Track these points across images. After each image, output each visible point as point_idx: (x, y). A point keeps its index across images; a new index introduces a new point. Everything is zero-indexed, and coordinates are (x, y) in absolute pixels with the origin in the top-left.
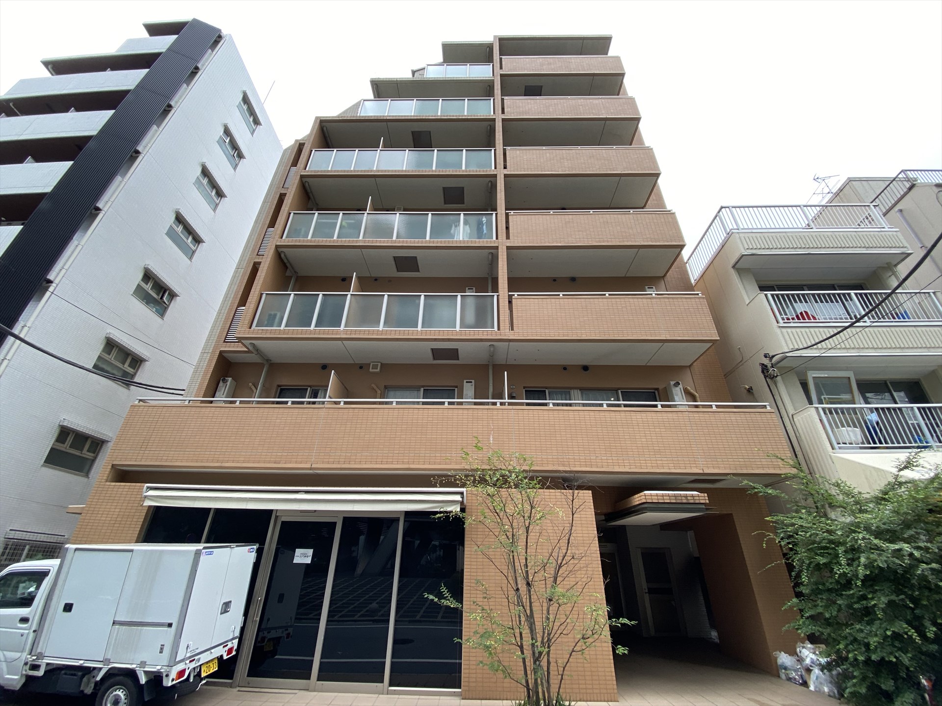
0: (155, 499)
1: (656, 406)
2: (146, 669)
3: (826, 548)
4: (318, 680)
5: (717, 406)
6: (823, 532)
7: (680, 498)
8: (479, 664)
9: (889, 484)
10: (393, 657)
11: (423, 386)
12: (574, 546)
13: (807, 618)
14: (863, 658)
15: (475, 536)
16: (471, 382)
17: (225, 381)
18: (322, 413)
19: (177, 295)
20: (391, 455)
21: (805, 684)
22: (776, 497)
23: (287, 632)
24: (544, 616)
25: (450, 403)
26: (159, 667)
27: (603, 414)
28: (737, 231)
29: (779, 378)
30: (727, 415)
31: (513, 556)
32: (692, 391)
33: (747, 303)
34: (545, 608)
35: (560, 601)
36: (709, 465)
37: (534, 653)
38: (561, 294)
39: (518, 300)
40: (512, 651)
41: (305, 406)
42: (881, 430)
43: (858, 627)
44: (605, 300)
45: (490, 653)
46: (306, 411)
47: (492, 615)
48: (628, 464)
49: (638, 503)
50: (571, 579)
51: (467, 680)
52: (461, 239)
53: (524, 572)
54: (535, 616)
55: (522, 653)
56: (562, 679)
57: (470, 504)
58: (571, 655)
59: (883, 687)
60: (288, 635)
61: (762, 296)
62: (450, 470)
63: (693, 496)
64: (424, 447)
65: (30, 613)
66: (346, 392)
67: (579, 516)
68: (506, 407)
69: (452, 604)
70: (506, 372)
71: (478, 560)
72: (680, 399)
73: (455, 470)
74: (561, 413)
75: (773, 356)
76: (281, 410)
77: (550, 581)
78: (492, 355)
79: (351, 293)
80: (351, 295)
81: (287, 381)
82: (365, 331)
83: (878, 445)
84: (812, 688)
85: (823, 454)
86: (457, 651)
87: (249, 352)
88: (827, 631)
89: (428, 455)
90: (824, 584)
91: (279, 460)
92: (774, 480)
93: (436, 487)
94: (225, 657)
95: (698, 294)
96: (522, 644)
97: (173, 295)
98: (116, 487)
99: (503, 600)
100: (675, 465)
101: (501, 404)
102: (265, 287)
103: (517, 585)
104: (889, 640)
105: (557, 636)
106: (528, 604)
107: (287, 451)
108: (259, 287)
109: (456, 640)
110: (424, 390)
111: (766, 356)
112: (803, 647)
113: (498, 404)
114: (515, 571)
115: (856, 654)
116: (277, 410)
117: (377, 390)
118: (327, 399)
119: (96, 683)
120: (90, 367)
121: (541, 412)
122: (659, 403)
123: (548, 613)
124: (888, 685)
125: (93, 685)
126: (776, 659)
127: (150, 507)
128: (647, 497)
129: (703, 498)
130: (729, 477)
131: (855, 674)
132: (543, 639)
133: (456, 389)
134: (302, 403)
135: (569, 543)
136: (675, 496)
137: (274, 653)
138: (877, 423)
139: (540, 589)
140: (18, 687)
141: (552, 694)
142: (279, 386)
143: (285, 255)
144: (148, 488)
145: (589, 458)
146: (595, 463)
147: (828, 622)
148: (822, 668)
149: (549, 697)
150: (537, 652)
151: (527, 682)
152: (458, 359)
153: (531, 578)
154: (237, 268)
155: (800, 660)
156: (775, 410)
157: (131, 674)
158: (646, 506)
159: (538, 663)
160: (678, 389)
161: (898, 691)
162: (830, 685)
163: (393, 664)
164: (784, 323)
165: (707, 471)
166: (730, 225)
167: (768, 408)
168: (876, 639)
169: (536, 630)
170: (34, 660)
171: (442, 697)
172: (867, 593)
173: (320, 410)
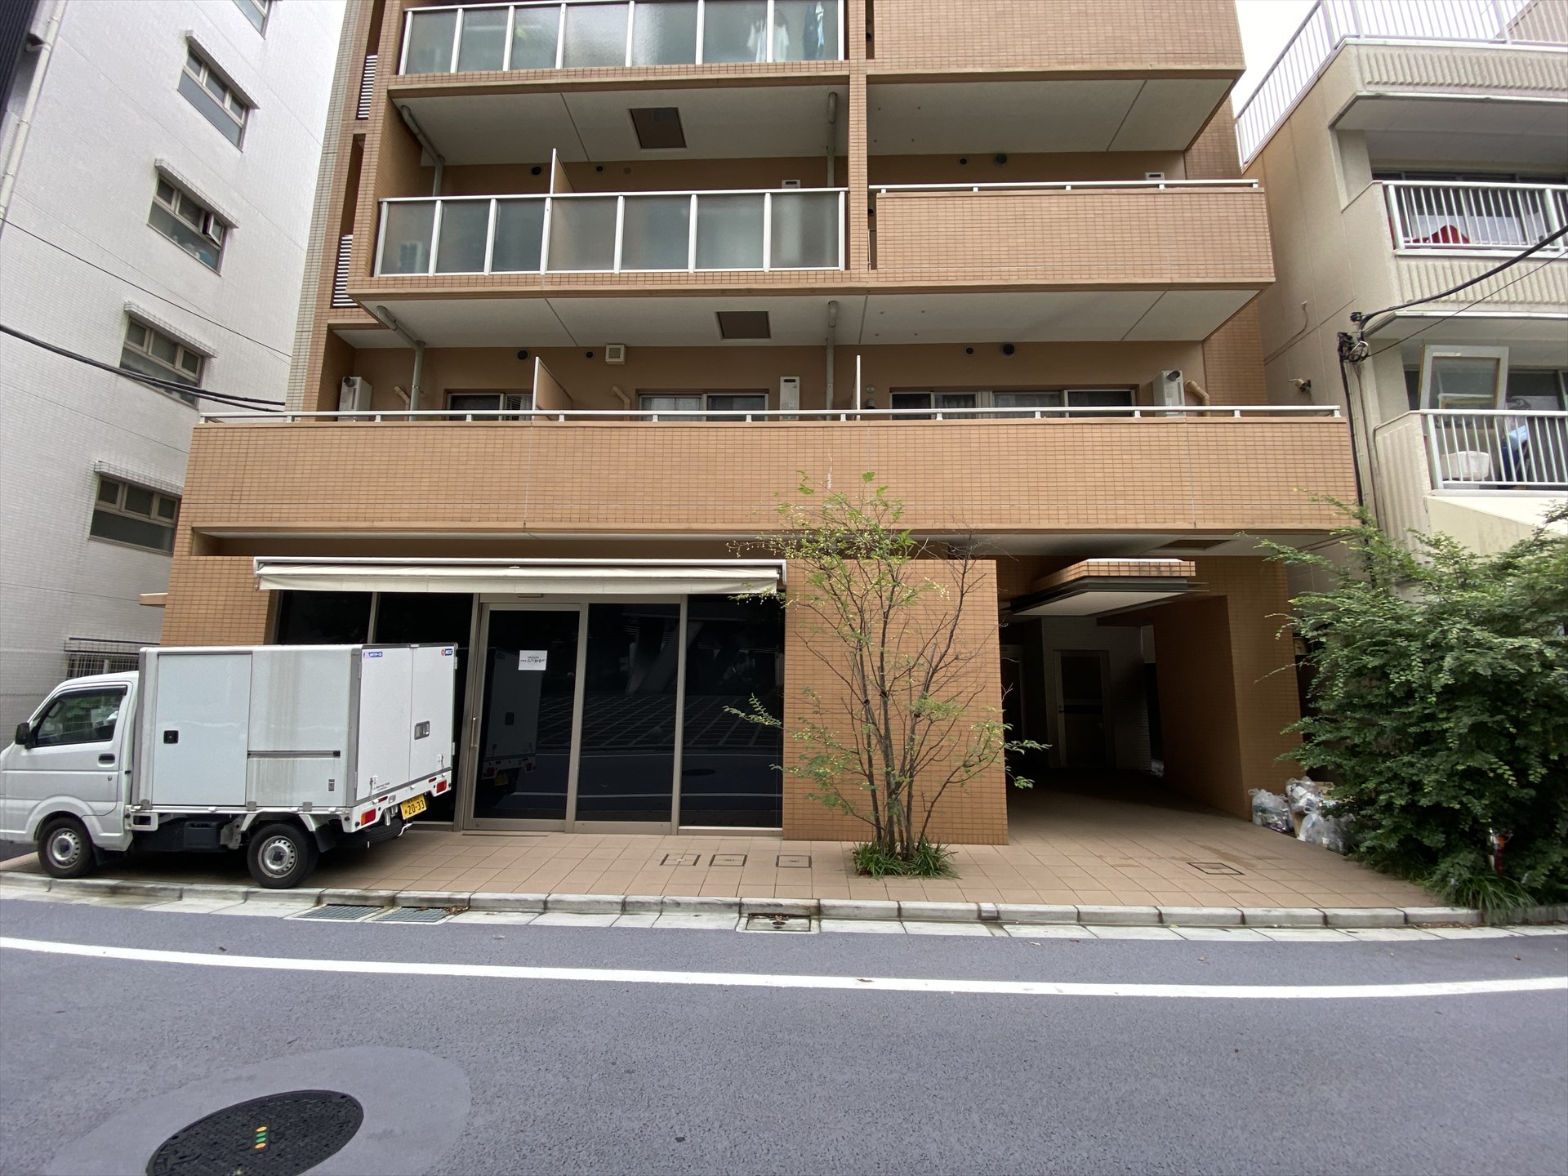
0: (278, 580)
1: (1131, 414)
2: (313, 812)
3: (1384, 643)
4: (577, 819)
5: (1243, 413)
6: (1386, 619)
7: (1148, 569)
8: (807, 798)
9: (1521, 545)
10: (683, 790)
11: (706, 391)
12: (959, 642)
13: (1318, 745)
14: (1403, 803)
15: (802, 630)
16: (794, 381)
17: (351, 384)
18: (529, 435)
19: (233, 226)
20: (658, 507)
21: (1291, 832)
22: (1316, 565)
23: (526, 762)
24: (907, 737)
25: (755, 418)
26: (333, 809)
27: (1033, 431)
28: (1355, 41)
29: (1368, 362)
30: (1258, 429)
31: (861, 656)
32: (1199, 389)
33: (1343, 207)
34: (908, 728)
35: (934, 718)
36: (1207, 517)
37: (889, 784)
38: (976, 186)
39: (889, 202)
40: (856, 781)
41: (500, 422)
42: (1527, 456)
43: (1406, 759)
44: (1064, 200)
45: (825, 784)
46: (500, 432)
47: (827, 735)
48: (1066, 517)
49: (1073, 578)
50: (950, 689)
51: (789, 816)
52: (770, 60)
53: (878, 677)
54: (892, 737)
55: (872, 783)
56: (929, 816)
57: (794, 584)
58: (944, 786)
59: (1426, 842)
60: (529, 765)
61: (1377, 189)
62: (758, 531)
63: (1170, 566)
64: (714, 494)
65: (113, 747)
66: (566, 398)
67: (971, 599)
68: (859, 422)
69: (766, 720)
70: (859, 357)
71: (806, 663)
72: (1174, 403)
73: (766, 531)
74: (956, 431)
75: (1369, 317)
76: (457, 431)
77: (918, 690)
78: (833, 325)
79: (552, 195)
80: (553, 198)
81: (461, 382)
82: (587, 276)
83: (1515, 483)
84: (1302, 837)
85: (1412, 498)
86: (775, 781)
87: (380, 326)
88: (1348, 764)
89: (721, 508)
90: (1362, 697)
91: (468, 515)
92: (1316, 539)
93: (735, 557)
94: (435, 794)
95: (1251, 185)
96: (871, 772)
97: (225, 226)
98: (208, 563)
99: (845, 716)
100: (1148, 516)
101: (849, 417)
102: (382, 189)
103: (866, 696)
104: (1456, 778)
105: (923, 763)
106: (883, 722)
107: (478, 501)
108: (371, 188)
109: (774, 767)
110: (708, 397)
111: (1354, 318)
112: (1298, 785)
113: (843, 418)
114: (863, 676)
115: (1391, 797)
116: (448, 431)
117: (623, 396)
118: (534, 411)
119: (244, 834)
120: (117, 365)
121: (919, 431)
122: (1137, 409)
123: (913, 732)
124: (1434, 839)
125: (239, 837)
126: (1251, 798)
127: (272, 592)
128: (1090, 568)
129: (1188, 569)
130: (1238, 535)
131: (1383, 823)
132: (903, 765)
133: (767, 395)
134: (495, 418)
135: (951, 636)
136: (1139, 566)
137: (511, 788)
138: (1525, 444)
139: (902, 701)
140: (125, 848)
141: (912, 834)
142: (448, 391)
143: (410, 115)
144: (260, 562)
145: (997, 507)
146: (1008, 517)
147: (1353, 751)
148: (1326, 812)
149: (909, 837)
150: (893, 782)
151: (877, 820)
152: (769, 336)
153: (888, 685)
154: (325, 153)
155: (1290, 801)
156: (1345, 419)
157: (293, 820)
158: (1087, 581)
159: (894, 796)
160: (1174, 384)
161: (1449, 850)
162: (1332, 835)
163: (683, 800)
164: (1407, 248)
165: (1201, 526)
166: (1343, 27)
167: (1337, 414)
168: (1435, 777)
169: (892, 754)
170: (137, 811)
171: (754, 838)
172: (1437, 711)
173: (526, 432)
